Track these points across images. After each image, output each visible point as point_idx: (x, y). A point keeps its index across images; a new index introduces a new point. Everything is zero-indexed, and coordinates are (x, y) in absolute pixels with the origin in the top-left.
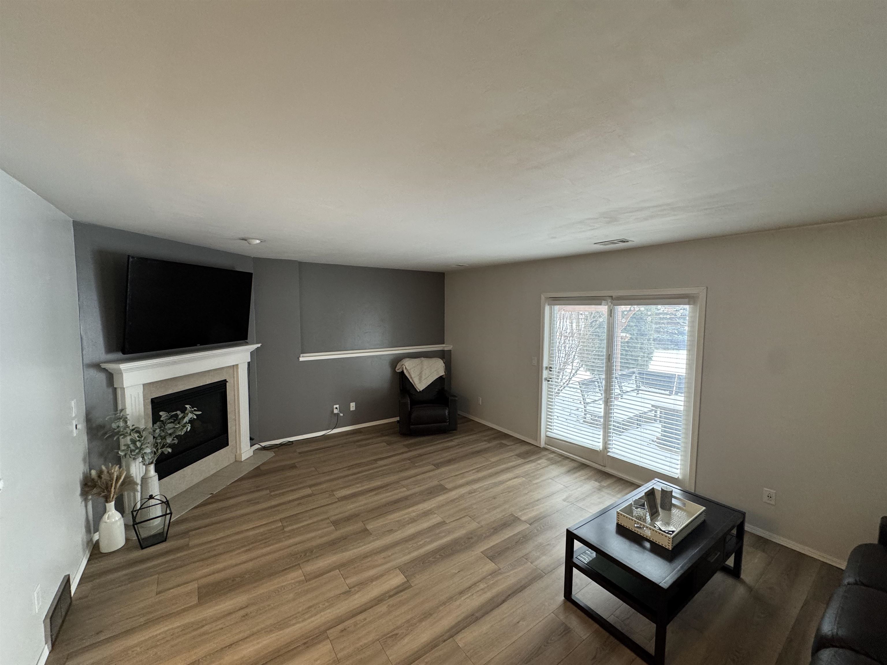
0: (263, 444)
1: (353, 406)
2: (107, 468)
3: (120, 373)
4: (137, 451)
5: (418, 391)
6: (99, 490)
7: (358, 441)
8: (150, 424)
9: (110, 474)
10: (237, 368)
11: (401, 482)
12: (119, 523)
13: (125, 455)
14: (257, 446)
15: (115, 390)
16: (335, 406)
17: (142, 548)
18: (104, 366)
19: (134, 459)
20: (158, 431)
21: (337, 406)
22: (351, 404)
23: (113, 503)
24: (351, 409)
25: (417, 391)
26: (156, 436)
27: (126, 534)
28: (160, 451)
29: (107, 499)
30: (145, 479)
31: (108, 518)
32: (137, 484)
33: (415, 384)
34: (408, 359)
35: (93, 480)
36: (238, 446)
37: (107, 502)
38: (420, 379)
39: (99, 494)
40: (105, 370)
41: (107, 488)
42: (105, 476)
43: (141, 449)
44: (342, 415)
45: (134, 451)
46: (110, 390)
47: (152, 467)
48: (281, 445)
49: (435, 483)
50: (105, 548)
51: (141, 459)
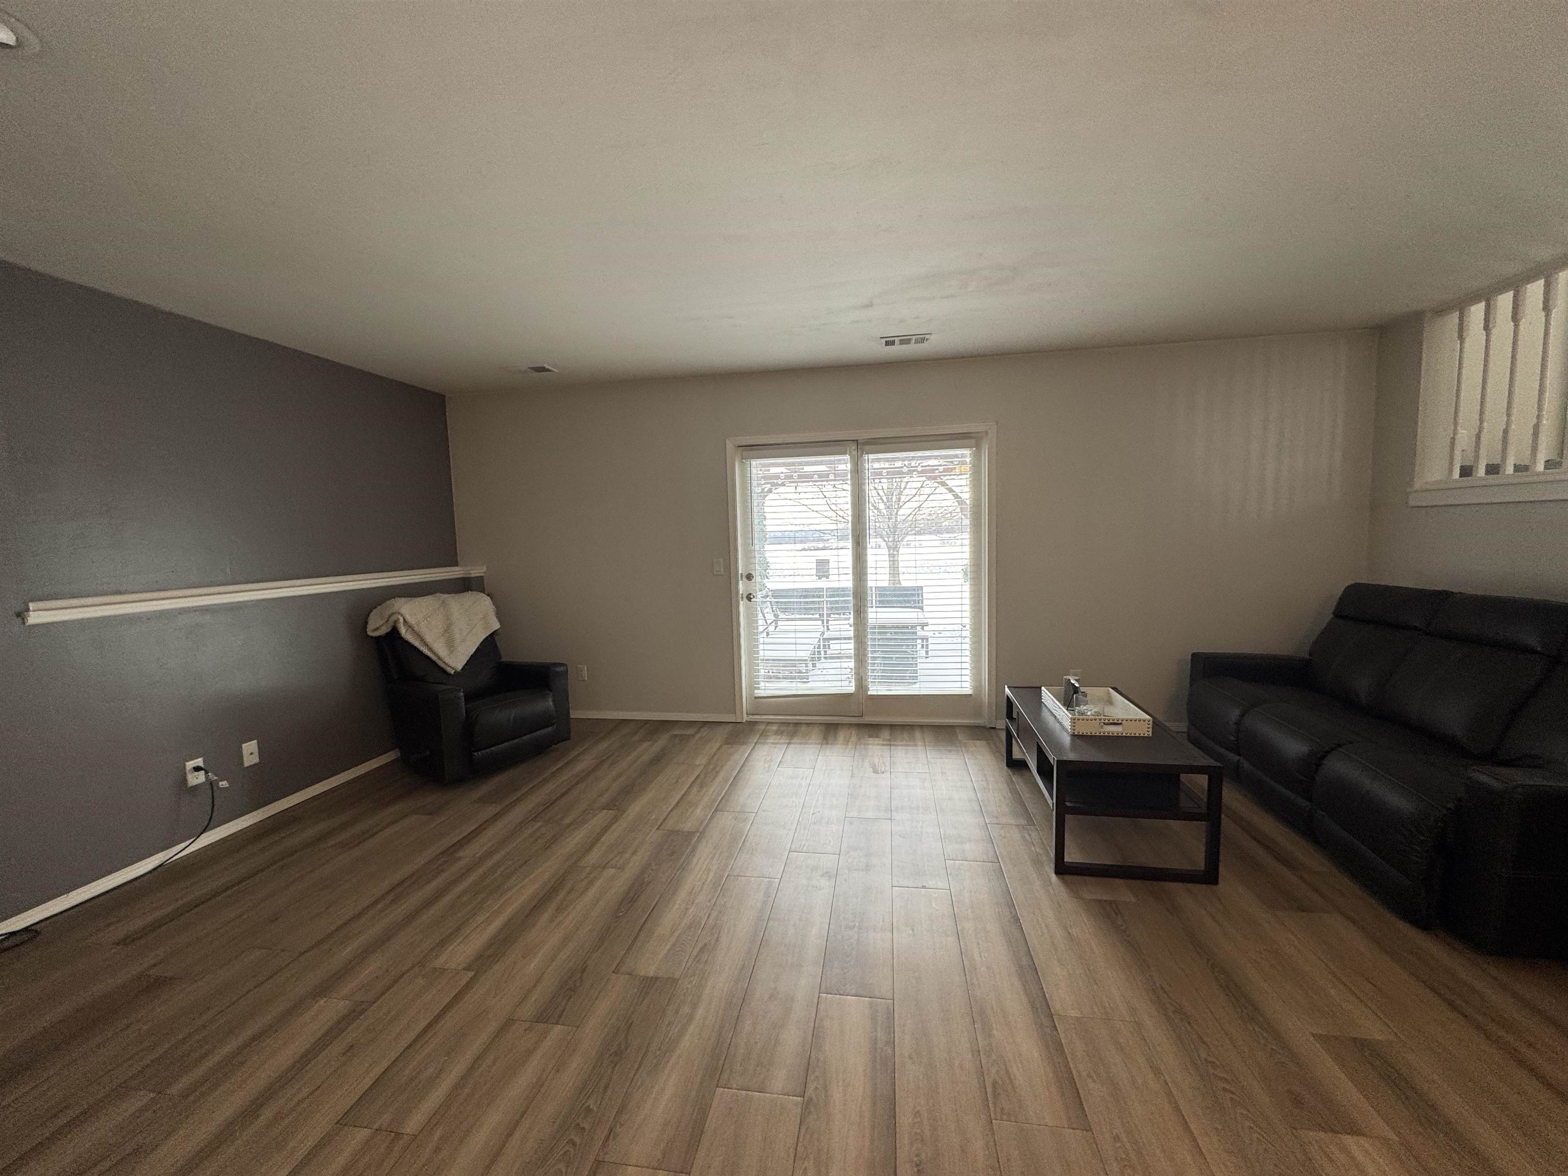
1: (250, 752)
5: (452, 672)
11: (582, 864)
16: (190, 765)
21: (199, 762)
22: (244, 745)
25: (450, 675)
33: (439, 658)
34: (403, 600)
38: (450, 645)
44: (224, 784)
49: (654, 836)
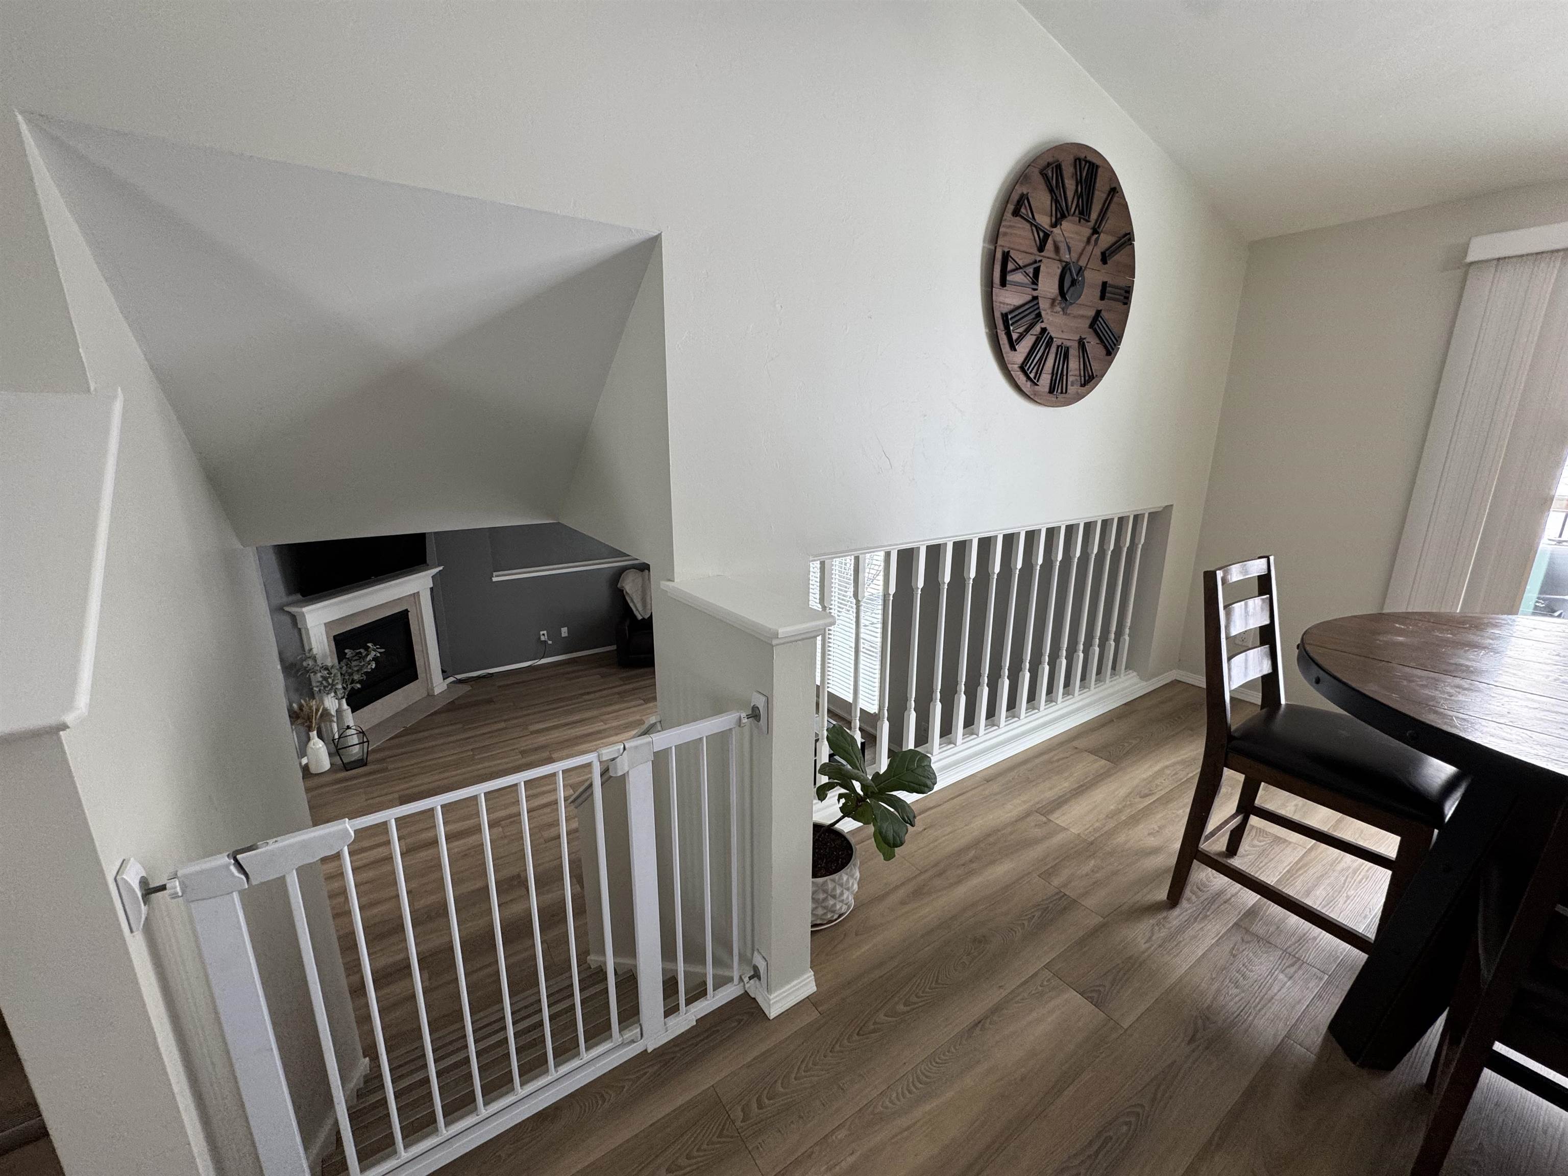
0: (459, 677)
1: (564, 632)
2: (306, 702)
3: (303, 615)
4: (330, 687)
5: (640, 617)
6: (303, 721)
7: (568, 673)
8: (336, 661)
9: (311, 708)
10: (419, 596)
12: (322, 749)
13: (320, 690)
14: (451, 679)
15: (300, 630)
16: (542, 633)
17: (347, 770)
18: (287, 609)
19: (328, 694)
20: (344, 668)
21: (545, 632)
22: (563, 629)
23: (315, 732)
24: (563, 635)
26: (343, 673)
27: (330, 760)
28: (349, 686)
29: (310, 729)
30: (339, 711)
31: (314, 745)
32: (333, 716)
33: (635, 606)
34: (633, 571)
35: (296, 712)
36: (429, 680)
37: (310, 731)
38: (643, 600)
39: (303, 724)
40: (289, 613)
41: (309, 719)
42: (306, 709)
43: (333, 685)
44: (550, 642)
45: (327, 687)
46: (296, 631)
47: (344, 700)
48: (479, 677)
50: (313, 769)
51: (333, 694)
